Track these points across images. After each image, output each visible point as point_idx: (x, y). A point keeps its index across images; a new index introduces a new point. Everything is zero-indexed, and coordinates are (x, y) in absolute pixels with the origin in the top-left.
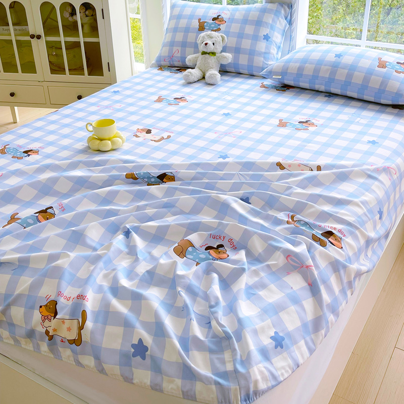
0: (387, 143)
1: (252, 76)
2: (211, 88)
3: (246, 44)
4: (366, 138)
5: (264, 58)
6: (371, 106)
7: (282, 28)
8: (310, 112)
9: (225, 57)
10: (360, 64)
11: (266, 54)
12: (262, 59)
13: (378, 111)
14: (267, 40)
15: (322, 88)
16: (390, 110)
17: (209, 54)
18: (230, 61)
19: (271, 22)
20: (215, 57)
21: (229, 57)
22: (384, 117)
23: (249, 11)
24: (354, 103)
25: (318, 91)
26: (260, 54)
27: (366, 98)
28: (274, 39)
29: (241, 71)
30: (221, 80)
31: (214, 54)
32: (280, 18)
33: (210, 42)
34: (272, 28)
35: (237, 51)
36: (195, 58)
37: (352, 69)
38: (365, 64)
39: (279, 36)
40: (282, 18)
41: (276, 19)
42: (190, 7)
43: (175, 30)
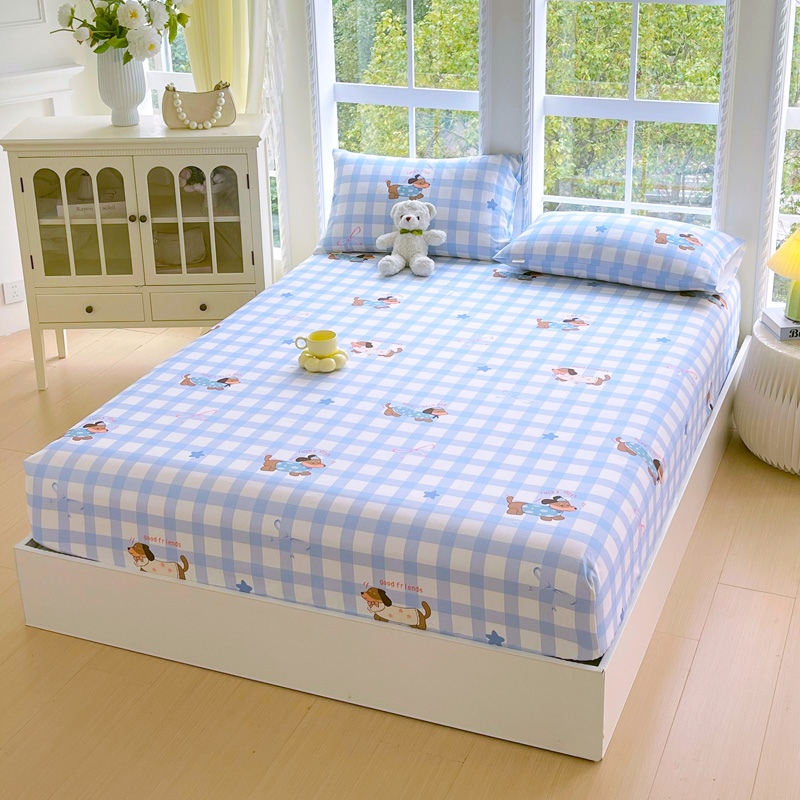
0: (681, 340)
1: (475, 260)
2: (423, 281)
3: (464, 216)
4: (654, 336)
5: (492, 234)
6: (652, 295)
7: (512, 190)
8: (575, 307)
9: (438, 236)
10: (632, 240)
11: (494, 229)
12: (490, 236)
13: (664, 301)
14: (494, 209)
15: (584, 274)
16: (678, 298)
17: (412, 232)
18: (444, 241)
19: (496, 183)
20: (422, 237)
21: (442, 234)
22: (671, 307)
23: (461, 167)
24: (629, 292)
25: (577, 278)
26: (486, 229)
27: (644, 284)
28: (502, 206)
29: (459, 254)
30: (436, 269)
31: (419, 232)
32: (508, 177)
33: (413, 216)
34: (498, 191)
35: (452, 226)
36: (391, 238)
37: (622, 246)
38: (639, 238)
39: (509, 202)
40: (510, 176)
41: (502, 178)
42: (369, 163)
43: (351, 198)
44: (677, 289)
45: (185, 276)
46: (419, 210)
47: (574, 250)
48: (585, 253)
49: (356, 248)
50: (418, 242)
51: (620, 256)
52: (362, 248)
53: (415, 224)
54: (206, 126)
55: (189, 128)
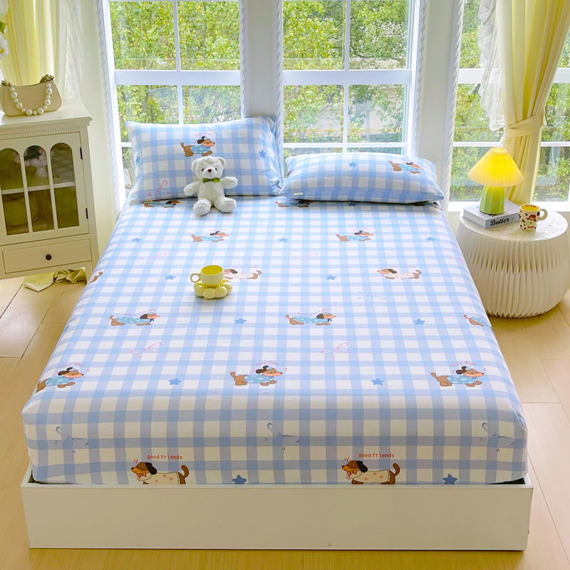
0: (441, 237)
3: (245, 164)
5: (267, 175)
7: (271, 142)
8: (354, 222)
9: (232, 182)
10: (377, 170)
11: (268, 171)
12: (266, 177)
14: (264, 157)
17: (212, 180)
18: (237, 184)
19: (262, 138)
20: (220, 183)
21: (234, 180)
23: (235, 128)
26: (263, 172)
28: (269, 154)
31: (218, 179)
32: (268, 132)
33: (213, 169)
34: (264, 144)
36: (196, 187)
37: (372, 176)
39: (272, 151)
41: (265, 134)
42: (162, 130)
43: (155, 159)
44: (414, 201)
45: (32, 235)
46: (215, 162)
47: (338, 182)
48: (347, 183)
49: (164, 196)
50: (218, 187)
51: (372, 182)
52: (169, 196)
53: (215, 174)
54: (40, 113)
55: (25, 115)
